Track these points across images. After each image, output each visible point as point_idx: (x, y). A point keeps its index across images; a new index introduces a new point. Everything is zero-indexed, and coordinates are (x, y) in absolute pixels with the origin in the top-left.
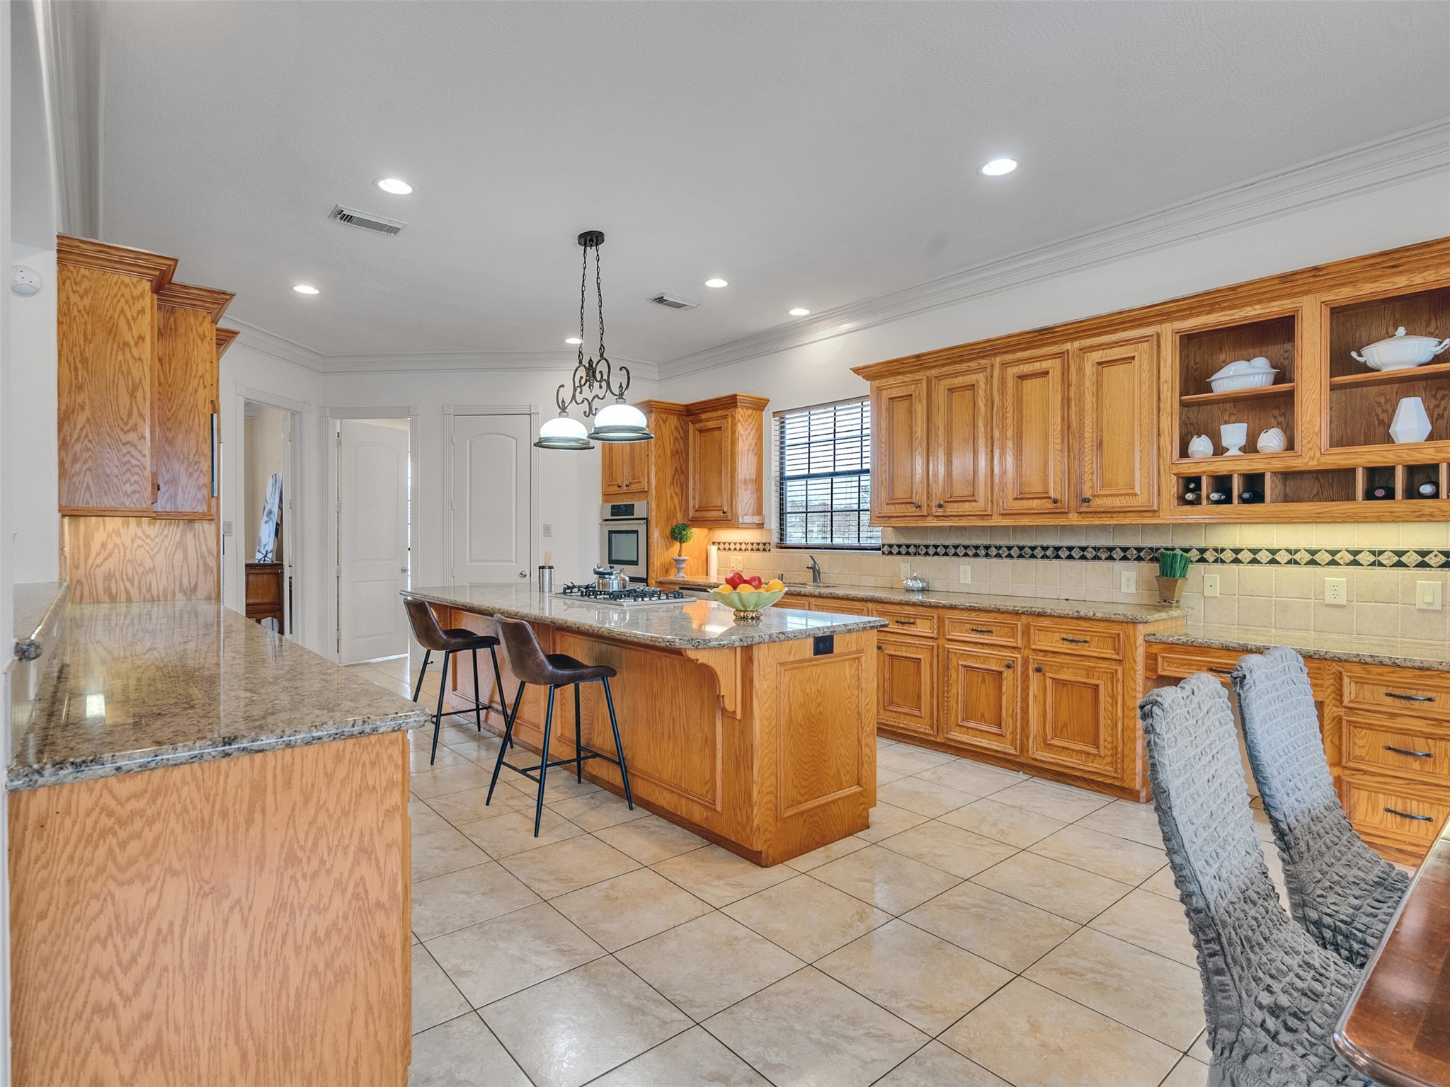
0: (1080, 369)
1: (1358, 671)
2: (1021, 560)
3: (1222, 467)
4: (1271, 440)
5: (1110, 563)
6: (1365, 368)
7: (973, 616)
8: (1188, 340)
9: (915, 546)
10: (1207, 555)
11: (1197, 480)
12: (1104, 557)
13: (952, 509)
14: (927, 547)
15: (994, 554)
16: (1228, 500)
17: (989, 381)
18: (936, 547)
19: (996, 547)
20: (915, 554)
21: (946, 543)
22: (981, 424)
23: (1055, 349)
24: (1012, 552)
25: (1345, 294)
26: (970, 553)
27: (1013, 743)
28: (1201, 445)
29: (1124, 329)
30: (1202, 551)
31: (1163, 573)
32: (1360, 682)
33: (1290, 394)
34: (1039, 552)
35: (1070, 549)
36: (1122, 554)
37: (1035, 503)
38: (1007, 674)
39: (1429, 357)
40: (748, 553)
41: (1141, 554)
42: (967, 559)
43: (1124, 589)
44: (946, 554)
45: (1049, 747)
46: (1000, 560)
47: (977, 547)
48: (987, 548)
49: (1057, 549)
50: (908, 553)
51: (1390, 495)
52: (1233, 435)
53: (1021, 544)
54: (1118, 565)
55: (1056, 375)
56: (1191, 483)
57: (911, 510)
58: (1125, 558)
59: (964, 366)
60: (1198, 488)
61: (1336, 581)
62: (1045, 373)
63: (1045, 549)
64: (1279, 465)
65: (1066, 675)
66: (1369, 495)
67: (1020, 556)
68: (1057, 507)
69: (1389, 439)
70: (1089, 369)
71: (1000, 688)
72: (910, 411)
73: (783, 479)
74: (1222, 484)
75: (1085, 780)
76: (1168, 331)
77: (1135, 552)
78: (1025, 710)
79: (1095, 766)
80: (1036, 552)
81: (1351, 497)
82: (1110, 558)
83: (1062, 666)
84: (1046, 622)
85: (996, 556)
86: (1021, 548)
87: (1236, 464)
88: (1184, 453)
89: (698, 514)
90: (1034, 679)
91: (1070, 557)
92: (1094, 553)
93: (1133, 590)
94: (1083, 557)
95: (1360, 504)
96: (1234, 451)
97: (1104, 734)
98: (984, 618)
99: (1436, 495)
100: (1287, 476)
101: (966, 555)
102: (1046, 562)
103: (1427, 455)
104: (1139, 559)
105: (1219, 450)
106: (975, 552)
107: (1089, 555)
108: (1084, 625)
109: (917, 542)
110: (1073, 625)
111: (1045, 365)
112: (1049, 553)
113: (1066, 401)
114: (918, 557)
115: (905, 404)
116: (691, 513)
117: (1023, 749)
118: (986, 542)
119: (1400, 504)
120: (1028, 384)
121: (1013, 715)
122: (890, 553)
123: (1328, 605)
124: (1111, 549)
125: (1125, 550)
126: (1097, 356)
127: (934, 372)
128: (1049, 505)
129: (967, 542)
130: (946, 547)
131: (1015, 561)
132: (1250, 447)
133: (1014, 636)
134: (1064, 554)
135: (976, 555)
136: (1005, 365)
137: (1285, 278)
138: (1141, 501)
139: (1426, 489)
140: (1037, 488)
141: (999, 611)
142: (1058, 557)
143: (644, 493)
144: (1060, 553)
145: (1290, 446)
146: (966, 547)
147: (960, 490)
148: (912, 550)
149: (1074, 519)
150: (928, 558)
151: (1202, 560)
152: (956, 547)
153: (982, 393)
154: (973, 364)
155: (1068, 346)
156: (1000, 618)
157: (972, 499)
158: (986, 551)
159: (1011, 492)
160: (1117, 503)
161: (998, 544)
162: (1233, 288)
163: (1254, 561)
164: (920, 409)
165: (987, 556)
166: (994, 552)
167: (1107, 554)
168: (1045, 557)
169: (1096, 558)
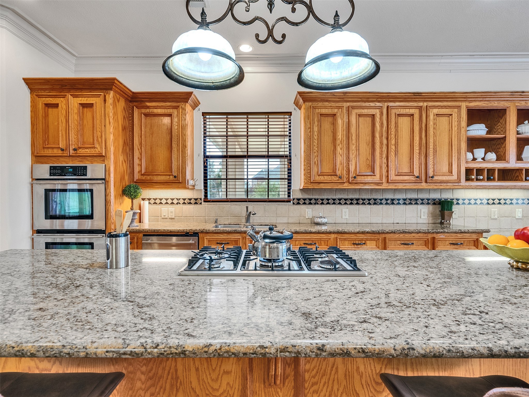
0: (428, 116)
2: (375, 206)
5: (416, 206)
9: (315, 199)
11: (472, 170)
12: (413, 203)
14: (322, 200)
15: (361, 203)
17: (382, 114)
18: (328, 200)
19: (362, 199)
20: (315, 204)
21: (334, 197)
23: (415, 104)
24: (371, 202)
25: (523, 104)
26: (348, 202)
29: (447, 101)
31: (442, 209)
33: (504, 139)
34: (383, 201)
36: (421, 202)
40: (181, 206)
41: (429, 202)
42: (346, 206)
43: (422, 217)
44: (334, 203)
46: (364, 206)
47: (352, 200)
48: (357, 200)
49: (393, 200)
50: (310, 204)
53: (375, 197)
54: (420, 207)
55: (416, 117)
56: (468, 171)
58: (422, 204)
59: (367, 104)
60: (472, 174)
61: (495, 210)
62: (412, 115)
63: (387, 200)
67: (375, 204)
70: (432, 117)
72: (334, 124)
73: (206, 157)
76: (465, 104)
77: (427, 201)
80: (382, 201)
81: (519, 180)
82: (416, 204)
84: (442, 236)
85: (362, 204)
86: (375, 200)
87: (482, 165)
89: (144, 178)
92: (410, 201)
93: (426, 217)
94: (405, 204)
95: (524, 182)
96: (480, 160)
100: (501, 170)
101: (346, 204)
102: (388, 206)
104: (428, 204)
105: (476, 159)
106: (351, 202)
107: (407, 203)
109: (316, 197)
111: (412, 111)
112: (389, 202)
113: (421, 132)
114: (317, 206)
116: (137, 176)
120: (401, 119)
122: (298, 203)
123: (492, 219)
124: (416, 200)
125: (422, 200)
126: (436, 111)
129: (346, 197)
130: (334, 200)
131: (372, 206)
132: (486, 159)
135: (351, 204)
140: (406, 170)
142: (393, 204)
143: (101, 157)
144: (394, 202)
145: (501, 159)
146: (346, 200)
147: (365, 170)
148: (313, 201)
150: (323, 206)
152: (340, 200)
153: (377, 120)
154: (372, 104)
155: (421, 104)
158: (357, 202)
160: (444, 179)
161: (363, 197)
163: (470, 204)
164: (340, 123)
165: (357, 204)
166: (361, 202)
167: (415, 202)
168: (387, 204)
169: (411, 204)
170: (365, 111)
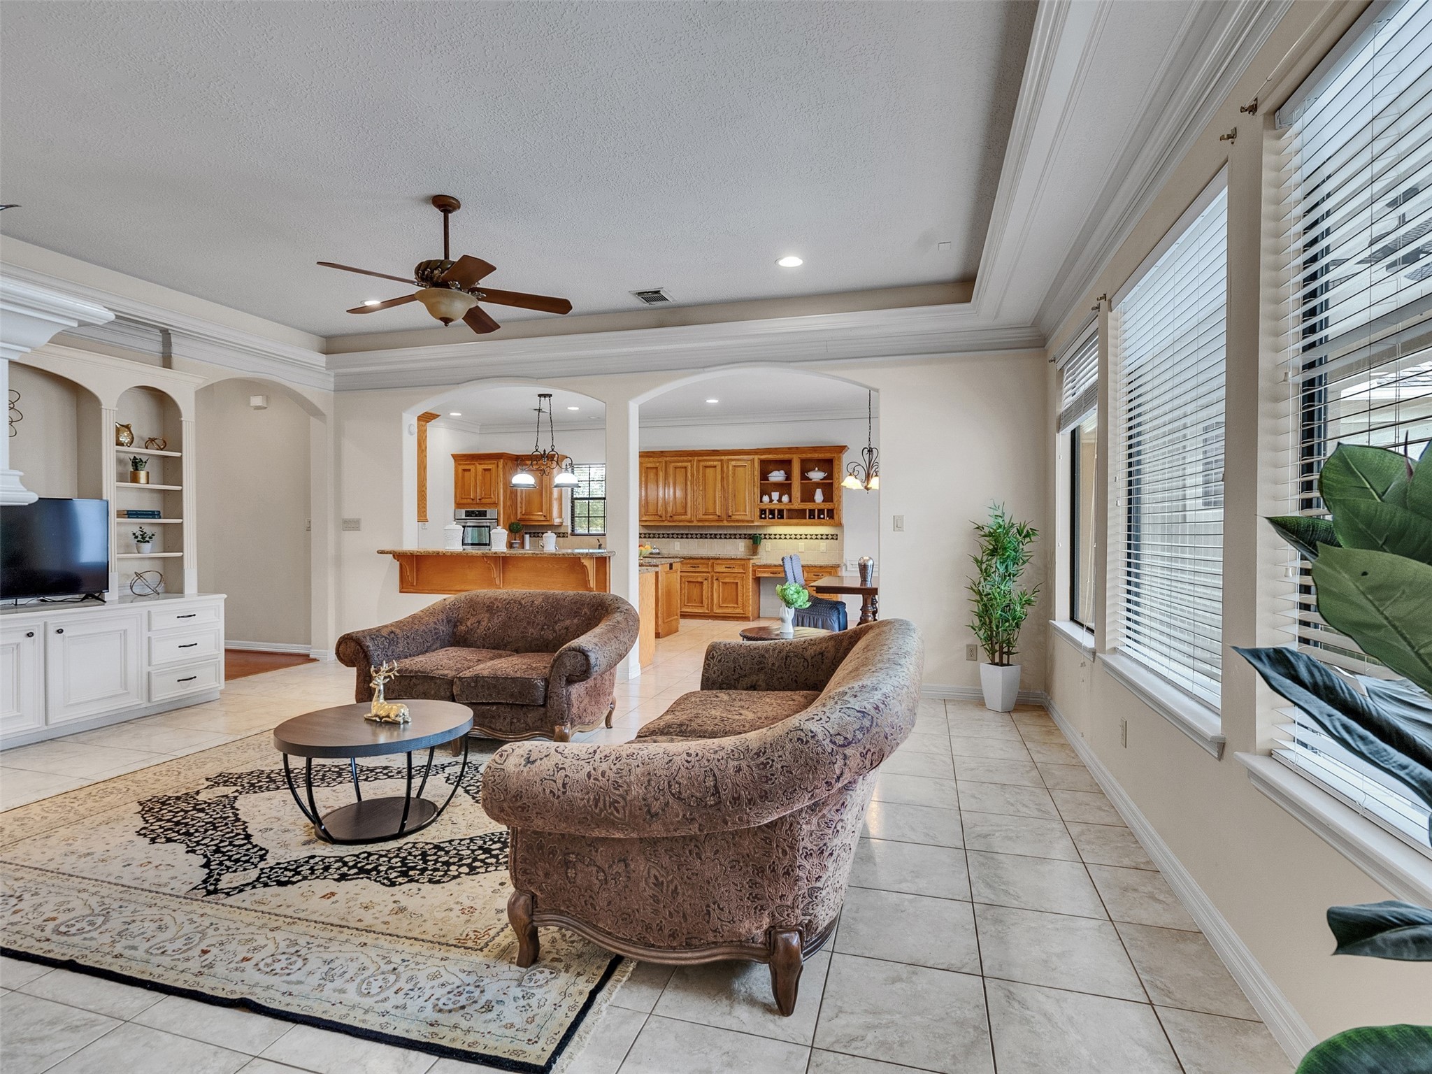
0: (728, 467)
1: (807, 569)
3: (772, 507)
4: (785, 498)
5: (735, 540)
6: (808, 479)
7: (691, 561)
8: (762, 462)
10: (767, 537)
11: (765, 510)
12: (733, 538)
13: (676, 518)
14: (659, 534)
16: (774, 518)
17: (692, 466)
21: (668, 532)
22: (689, 483)
23: (719, 458)
24: (697, 536)
25: (804, 456)
26: (679, 537)
27: (707, 609)
28: (766, 498)
29: (744, 455)
30: (765, 535)
31: (754, 543)
32: (807, 572)
33: (791, 484)
34: (708, 536)
35: (721, 534)
37: (711, 517)
38: (705, 582)
39: (822, 478)
41: (746, 536)
43: (740, 549)
44: (668, 537)
45: (720, 607)
46: (692, 540)
47: (682, 534)
48: (687, 534)
49: (716, 535)
50: (649, 537)
51: (814, 518)
52: (775, 496)
54: (738, 541)
55: (719, 468)
56: (763, 511)
57: (657, 518)
58: (740, 538)
59: (682, 458)
60: (765, 513)
61: (802, 543)
62: (715, 467)
63: (711, 535)
64: (788, 507)
65: (727, 580)
66: (810, 518)
67: (701, 538)
68: (720, 519)
69: (814, 501)
70: (731, 468)
71: (702, 588)
72: (657, 474)
73: (573, 500)
74: (772, 512)
75: (732, 617)
76: (756, 457)
77: (744, 536)
78: (712, 595)
79: (737, 611)
81: (805, 518)
82: (735, 538)
83: (725, 577)
84: (719, 562)
85: (690, 538)
86: (701, 534)
87: (775, 505)
88: (761, 501)
89: (524, 517)
90: (716, 583)
91: (721, 538)
92: (730, 536)
93: (743, 550)
94: (725, 538)
95: (807, 520)
96: (775, 502)
97: (740, 599)
98: (695, 561)
99: (824, 518)
100: (789, 510)
101: (677, 538)
103: (822, 507)
104: (745, 538)
105: (771, 501)
106: (681, 536)
107: (727, 537)
108: (733, 561)
109: (654, 532)
110: (729, 562)
111: (715, 463)
113: (722, 478)
114: (654, 539)
115: (654, 470)
116: (519, 516)
117: (712, 610)
118: (687, 532)
119: (816, 520)
120: (708, 470)
121: (707, 598)
123: (799, 552)
124: (735, 535)
125: (740, 535)
126: (734, 463)
127: (668, 459)
128: (716, 518)
129: (678, 532)
130: (668, 534)
131: (699, 540)
132: (780, 500)
133: (708, 568)
134: (718, 537)
135: (682, 538)
136: (699, 461)
137: (790, 448)
138: (748, 518)
139: (822, 516)
140: (711, 511)
141: (702, 558)
142: (716, 538)
143: (495, 504)
145: (790, 501)
146: (678, 534)
147: (680, 510)
148: (651, 536)
149: (725, 523)
150: (659, 539)
151: (765, 538)
152: (673, 534)
153: (689, 471)
154: (685, 458)
155: (723, 457)
156: (702, 561)
157: (685, 514)
158: (687, 536)
159: (701, 512)
160: (740, 517)
161: (691, 533)
162: (776, 449)
163: (780, 538)
164: (661, 474)
165: (687, 538)
166: (690, 536)
167: (734, 536)
168: (711, 538)
169: (730, 538)
170: (680, 464)
